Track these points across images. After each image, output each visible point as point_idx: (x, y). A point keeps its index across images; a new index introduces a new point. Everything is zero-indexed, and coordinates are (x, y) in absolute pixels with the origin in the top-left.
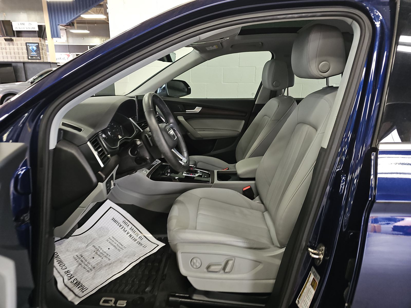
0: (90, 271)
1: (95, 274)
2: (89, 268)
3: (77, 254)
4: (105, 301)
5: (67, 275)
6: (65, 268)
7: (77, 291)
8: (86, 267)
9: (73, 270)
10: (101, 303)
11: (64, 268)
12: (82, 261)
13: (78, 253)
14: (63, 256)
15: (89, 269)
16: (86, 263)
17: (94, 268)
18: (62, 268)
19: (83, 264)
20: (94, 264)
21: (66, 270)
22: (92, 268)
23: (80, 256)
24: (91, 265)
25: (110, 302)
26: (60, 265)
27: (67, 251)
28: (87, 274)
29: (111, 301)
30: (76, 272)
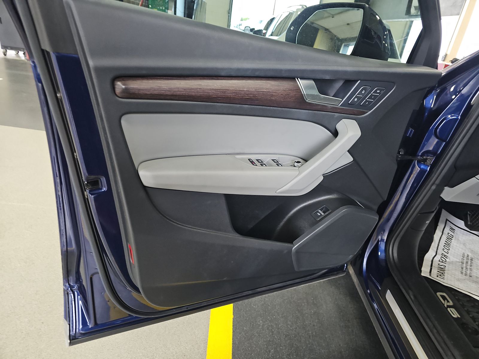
0: (464, 274)
1: (464, 279)
2: (466, 272)
3: (470, 254)
4: (444, 297)
5: (442, 257)
6: (447, 252)
7: (435, 271)
8: (464, 269)
9: (452, 260)
10: (439, 294)
11: (446, 250)
12: (467, 263)
13: (472, 254)
14: (455, 244)
15: (464, 272)
16: (469, 267)
17: (471, 276)
18: (444, 249)
19: (464, 265)
20: (474, 275)
21: (446, 254)
22: (468, 274)
23: (470, 258)
24: (471, 272)
25: (446, 301)
26: (444, 246)
27: (464, 244)
28: (458, 273)
29: (448, 302)
30: (452, 263)
